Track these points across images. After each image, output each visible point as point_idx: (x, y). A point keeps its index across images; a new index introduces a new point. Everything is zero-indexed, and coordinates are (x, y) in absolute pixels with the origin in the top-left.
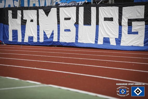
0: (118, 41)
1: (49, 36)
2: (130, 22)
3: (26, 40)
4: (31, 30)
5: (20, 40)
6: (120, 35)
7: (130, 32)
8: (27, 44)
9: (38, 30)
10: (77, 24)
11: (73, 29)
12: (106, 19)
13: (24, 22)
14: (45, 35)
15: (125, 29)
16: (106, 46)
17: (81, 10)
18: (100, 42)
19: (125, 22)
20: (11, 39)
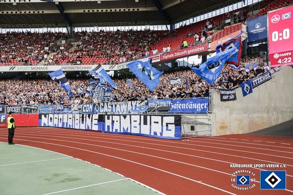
0: (161, 134)
1: (126, 129)
2: (167, 125)
3: (114, 131)
4: (116, 126)
5: (111, 131)
6: (162, 131)
7: (167, 130)
8: (114, 133)
9: (120, 126)
10: (140, 124)
11: (138, 126)
12: (155, 122)
13: (113, 122)
14: (124, 129)
15: (165, 127)
16: (155, 136)
17: (142, 117)
18: (152, 134)
19: (164, 124)
20: (106, 130)
